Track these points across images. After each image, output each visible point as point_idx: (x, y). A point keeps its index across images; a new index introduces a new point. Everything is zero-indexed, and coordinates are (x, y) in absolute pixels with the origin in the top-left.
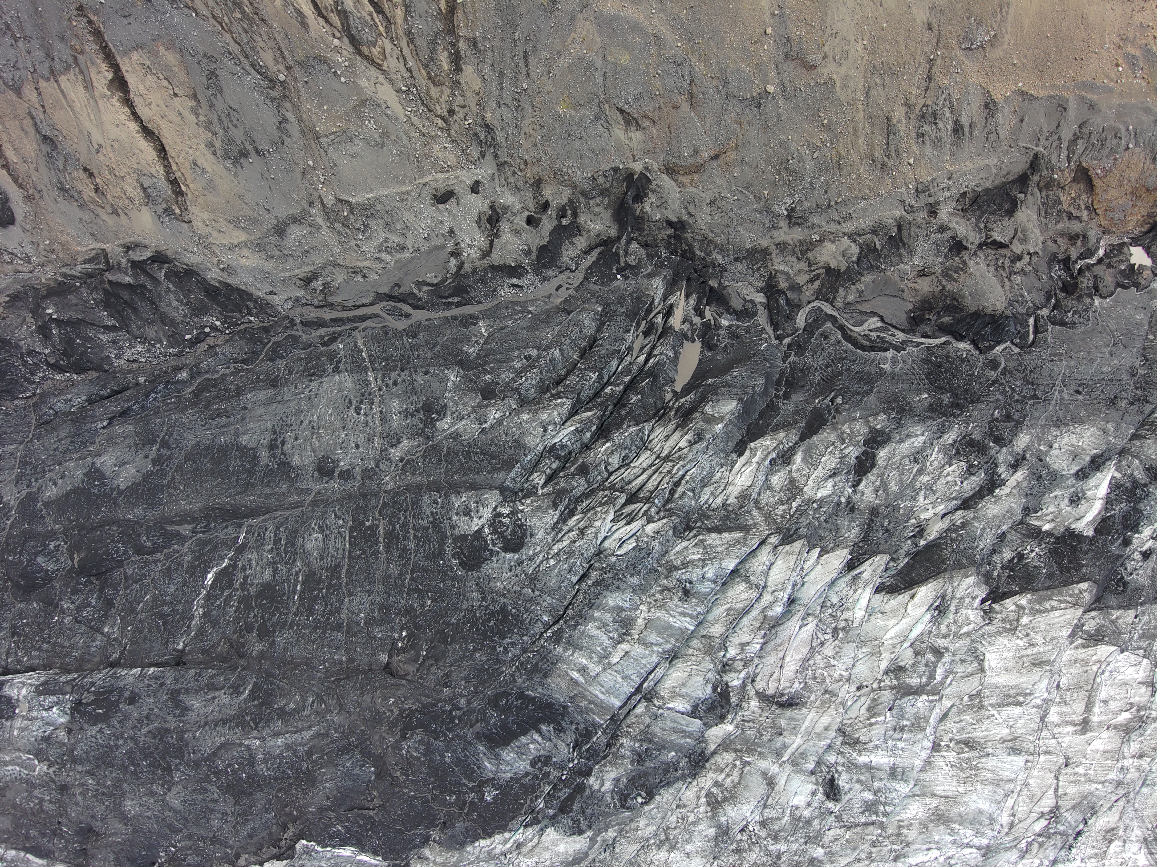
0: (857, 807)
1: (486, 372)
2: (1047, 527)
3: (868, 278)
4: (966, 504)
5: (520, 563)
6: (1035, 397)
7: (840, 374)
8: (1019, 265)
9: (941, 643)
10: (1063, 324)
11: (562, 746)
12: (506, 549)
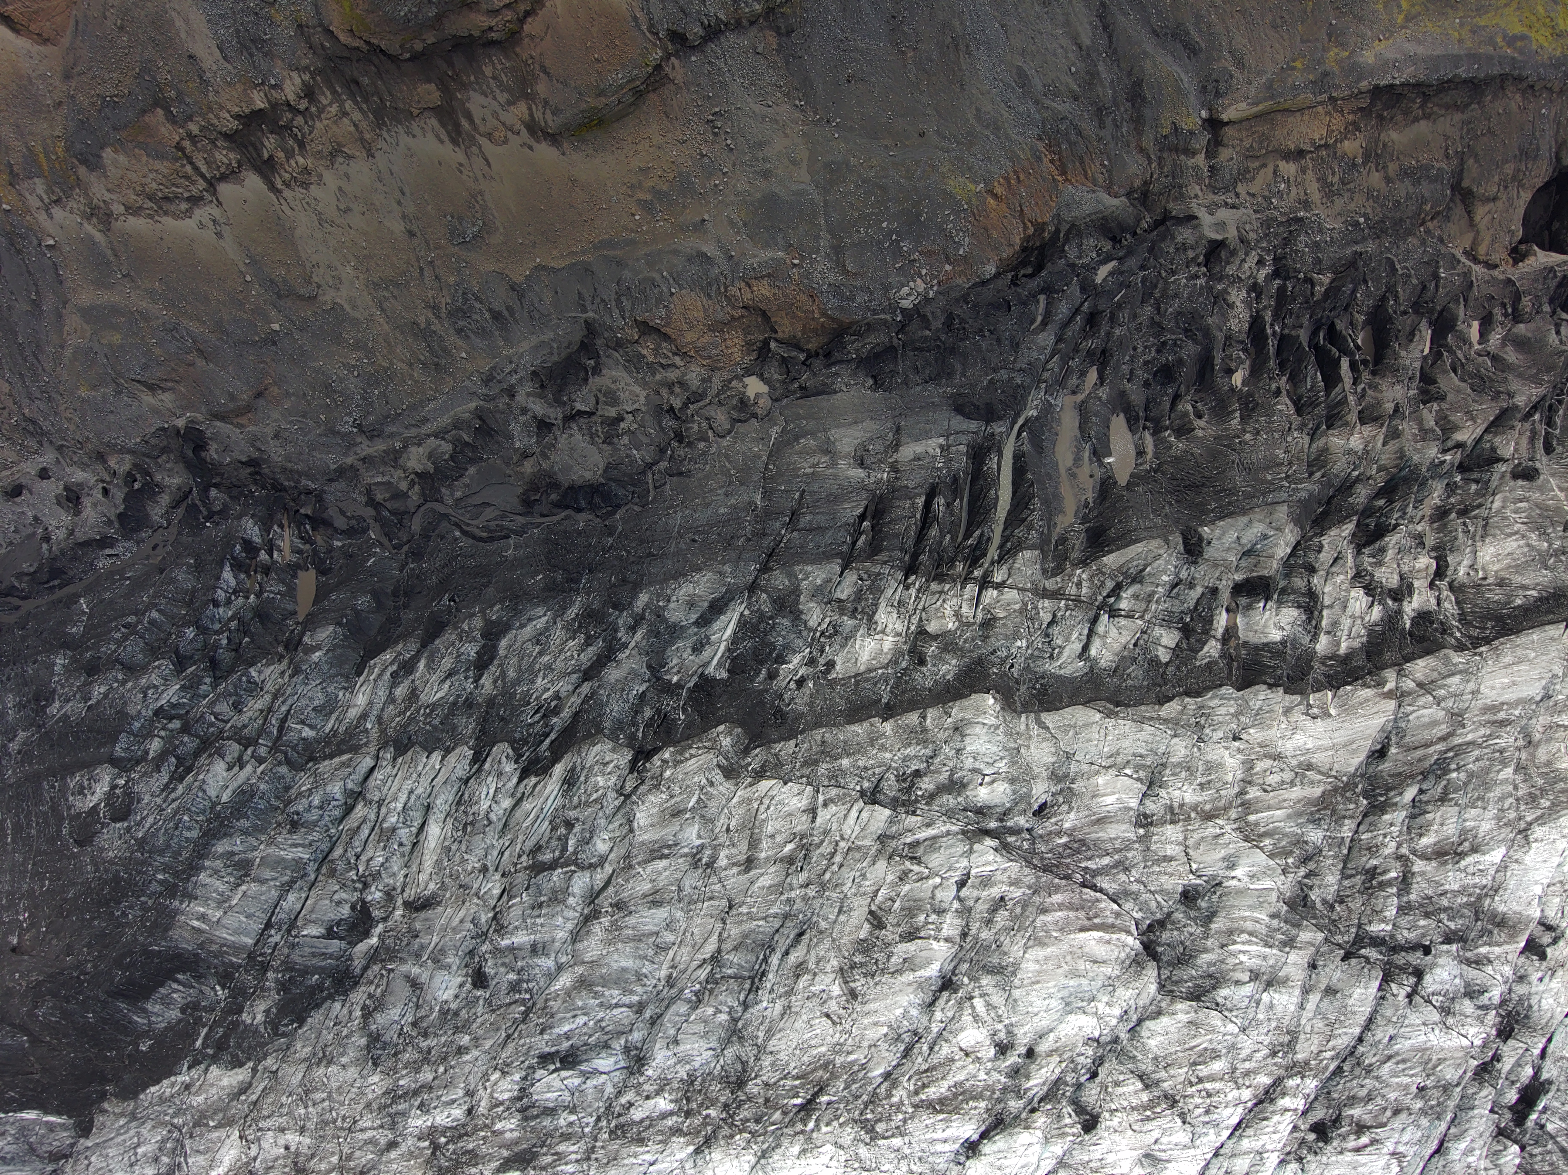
0: (504, 987)
1: (88, 649)
2: (675, 679)
3: (472, 471)
4: (590, 673)
5: (128, 829)
6: (651, 554)
7: (453, 573)
8: (622, 425)
9: (572, 814)
10: (680, 474)
11: (207, 990)
12: (115, 820)
